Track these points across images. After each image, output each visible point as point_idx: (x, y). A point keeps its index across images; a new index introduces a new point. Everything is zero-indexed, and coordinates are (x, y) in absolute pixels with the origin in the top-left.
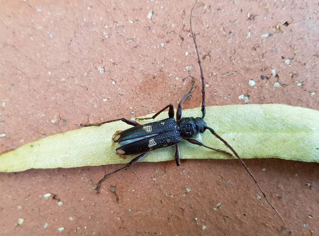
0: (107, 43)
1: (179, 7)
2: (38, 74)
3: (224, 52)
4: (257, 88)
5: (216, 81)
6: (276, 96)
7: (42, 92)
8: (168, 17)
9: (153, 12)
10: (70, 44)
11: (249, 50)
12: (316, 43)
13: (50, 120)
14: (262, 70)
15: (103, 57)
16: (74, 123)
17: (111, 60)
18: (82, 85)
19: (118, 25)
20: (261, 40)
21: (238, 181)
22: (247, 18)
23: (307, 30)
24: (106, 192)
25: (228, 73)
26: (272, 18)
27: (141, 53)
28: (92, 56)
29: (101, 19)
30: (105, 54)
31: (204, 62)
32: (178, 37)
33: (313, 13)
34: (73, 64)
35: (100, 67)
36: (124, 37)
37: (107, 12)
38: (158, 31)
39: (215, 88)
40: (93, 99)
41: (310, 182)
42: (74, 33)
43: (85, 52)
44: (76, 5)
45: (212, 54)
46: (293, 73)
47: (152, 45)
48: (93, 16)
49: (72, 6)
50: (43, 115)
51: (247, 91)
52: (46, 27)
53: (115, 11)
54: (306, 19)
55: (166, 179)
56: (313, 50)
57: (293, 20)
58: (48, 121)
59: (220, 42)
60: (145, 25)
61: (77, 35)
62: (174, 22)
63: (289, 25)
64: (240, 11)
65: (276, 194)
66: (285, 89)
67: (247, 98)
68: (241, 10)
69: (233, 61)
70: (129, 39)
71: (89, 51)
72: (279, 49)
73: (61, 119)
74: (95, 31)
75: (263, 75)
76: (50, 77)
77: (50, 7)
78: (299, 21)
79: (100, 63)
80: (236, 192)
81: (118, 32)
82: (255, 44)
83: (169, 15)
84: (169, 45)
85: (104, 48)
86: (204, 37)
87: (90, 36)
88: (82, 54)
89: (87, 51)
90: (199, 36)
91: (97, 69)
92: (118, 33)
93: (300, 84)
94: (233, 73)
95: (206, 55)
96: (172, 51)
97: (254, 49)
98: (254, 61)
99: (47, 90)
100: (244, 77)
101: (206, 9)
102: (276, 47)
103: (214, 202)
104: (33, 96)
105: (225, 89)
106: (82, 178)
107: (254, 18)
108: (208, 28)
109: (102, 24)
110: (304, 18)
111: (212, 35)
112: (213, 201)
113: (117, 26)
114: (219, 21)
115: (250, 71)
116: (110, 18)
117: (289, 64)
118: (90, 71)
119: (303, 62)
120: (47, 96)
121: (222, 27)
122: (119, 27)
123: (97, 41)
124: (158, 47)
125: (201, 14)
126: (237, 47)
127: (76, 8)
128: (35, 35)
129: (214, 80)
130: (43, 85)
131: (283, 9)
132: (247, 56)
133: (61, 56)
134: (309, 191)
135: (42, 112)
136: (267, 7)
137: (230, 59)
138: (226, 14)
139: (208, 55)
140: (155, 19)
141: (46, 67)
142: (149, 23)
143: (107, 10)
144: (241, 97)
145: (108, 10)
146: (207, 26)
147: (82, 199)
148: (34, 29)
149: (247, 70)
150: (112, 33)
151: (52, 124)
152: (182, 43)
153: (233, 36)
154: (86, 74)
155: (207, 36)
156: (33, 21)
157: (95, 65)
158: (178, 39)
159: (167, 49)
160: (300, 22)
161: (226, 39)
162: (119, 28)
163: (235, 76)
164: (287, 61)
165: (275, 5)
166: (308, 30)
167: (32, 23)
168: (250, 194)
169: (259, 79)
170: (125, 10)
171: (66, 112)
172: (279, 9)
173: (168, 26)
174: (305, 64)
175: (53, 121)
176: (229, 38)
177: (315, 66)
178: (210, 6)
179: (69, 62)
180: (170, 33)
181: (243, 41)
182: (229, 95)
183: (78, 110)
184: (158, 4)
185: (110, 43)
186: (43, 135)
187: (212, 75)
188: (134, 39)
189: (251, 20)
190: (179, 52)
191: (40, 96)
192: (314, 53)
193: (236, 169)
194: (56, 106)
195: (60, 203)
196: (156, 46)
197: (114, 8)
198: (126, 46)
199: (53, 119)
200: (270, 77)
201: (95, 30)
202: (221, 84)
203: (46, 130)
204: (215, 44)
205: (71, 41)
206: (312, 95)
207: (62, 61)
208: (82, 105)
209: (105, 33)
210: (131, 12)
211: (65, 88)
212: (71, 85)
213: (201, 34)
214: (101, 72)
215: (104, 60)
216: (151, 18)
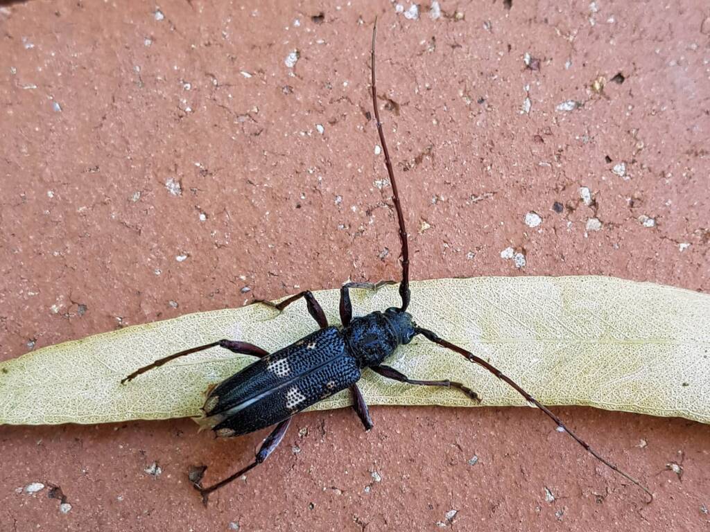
0: (188, 124)
1: (360, 41)
2: (22, 195)
3: (466, 147)
4: (544, 231)
5: (447, 214)
6: (591, 252)
7: (31, 237)
8: (335, 63)
9: (298, 53)
10: (101, 125)
11: (526, 141)
12: (692, 123)
13: (47, 306)
14: (557, 188)
15: (178, 157)
16: (105, 311)
17: (198, 164)
18: (128, 223)
19: (215, 83)
20: (556, 118)
21: (497, 456)
22: (523, 67)
23: (671, 91)
24: (178, 480)
25: (476, 197)
26: (584, 65)
27: (269, 148)
28: (152, 155)
29: (176, 68)
30: (182, 151)
31: (419, 169)
32: (357, 111)
33: (687, 49)
34: (108, 172)
35: (171, 180)
36: (229, 110)
37: (189, 51)
38: (309, 98)
39: (444, 233)
40: (153, 256)
41: (679, 462)
42: (111, 101)
43: (135, 146)
44: (118, 34)
45: (437, 152)
46: (633, 197)
47: (295, 130)
48: (156, 60)
49: (107, 36)
50: (31, 293)
51: (522, 239)
52: (44, 85)
53: (208, 49)
54: (668, 65)
55: (323, 450)
56: (687, 140)
57: (635, 69)
58: (42, 308)
59: (457, 123)
60: (279, 82)
61: (117, 104)
62: (349, 77)
63: (625, 81)
64: (506, 49)
65: (592, 490)
66: (614, 235)
67: (520, 255)
68: (509, 47)
69: (489, 168)
70: (242, 115)
71: (146, 143)
72: (599, 141)
73: (73, 303)
74: (160, 97)
75: (560, 201)
76: (52, 204)
77: (55, 38)
78: (652, 70)
79: (170, 171)
80: (494, 482)
81: (216, 97)
82: (541, 127)
83: (337, 60)
84: (336, 129)
85: (181, 136)
86: (420, 110)
87: (149, 108)
88: (129, 150)
89: (141, 143)
90: (407, 108)
91: (165, 185)
92: (215, 100)
93: (651, 223)
94: (487, 197)
95: (423, 154)
96: (342, 143)
97: (538, 139)
98: (537, 168)
99: (42, 234)
100: (515, 206)
101: (425, 45)
102: (593, 134)
103: (441, 507)
104: (8, 248)
105: (469, 234)
106: (121, 447)
107: (538, 66)
108: (428, 89)
109: (179, 80)
110: (663, 62)
111: (439, 105)
112: (438, 505)
113: (213, 83)
114: (455, 74)
115: (528, 192)
116: (197, 64)
117: (625, 175)
118: (147, 190)
119: (658, 170)
120: (42, 247)
121: (463, 87)
122: (217, 86)
123: (165, 118)
124: (309, 134)
125: (412, 57)
126: (497, 135)
127: (116, 40)
128: (19, 103)
129: (442, 212)
130: (34, 222)
131: (611, 42)
132: (521, 156)
133: (79, 153)
134: (677, 483)
135: (29, 286)
136: (571, 39)
137: (481, 162)
138: (471, 57)
139: (429, 154)
140: (302, 67)
141: (41, 180)
142: (288, 77)
143: (189, 47)
144: (507, 253)
145: (193, 46)
146: (427, 85)
147: (120, 498)
148: (16, 89)
149: (523, 188)
150: (200, 100)
151: (52, 314)
152: (366, 124)
153: (489, 109)
154: (136, 197)
155: (426, 109)
156: (15, 70)
157: (159, 175)
158: (359, 116)
159: (331, 138)
160: (654, 73)
161: (471, 117)
162: (218, 88)
163: (493, 203)
164: (619, 169)
165: (591, 33)
166: (674, 92)
167: (13, 77)
168: (527, 489)
169: (551, 209)
170: (233, 45)
171: (85, 286)
172: (603, 42)
173: (333, 84)
174: (663, 174)
175: (55, 309)
176: (479, 113)
177: (690, 178)
178: (433, 38)
179: (97, 168)
180: (339, 101)
181: (512, 121)
182: (478, 249)
183: (116, 281)
184: (310, 34)
185: (196, 124)
186: (31, 341)
187: (437, 200)
188: (253, 115)
189: (531, 69)
190: (360, 146)
191: (25, 246)
192: (688, 148)
193: (493, 426)
194: (63, 271)
195: (66, 508)
196: (306, 133)
197: (207, 42)
198: (234, 132)
199: (55, 302)
200: (577, 205)
201: (160, 92)
202: (457, 223)
203: (37, 329)
204: (446, 129)
205: (104, 118)
206: (681, 250)
207: (80, 165)
208: (126, 269)
209: (185, 101)
210: (247, 52)
211: (85, 228)
212: (100, 222)
213: (412, 105)
214: (172, 191)
215: (180, 164)
216: (294, 66)
